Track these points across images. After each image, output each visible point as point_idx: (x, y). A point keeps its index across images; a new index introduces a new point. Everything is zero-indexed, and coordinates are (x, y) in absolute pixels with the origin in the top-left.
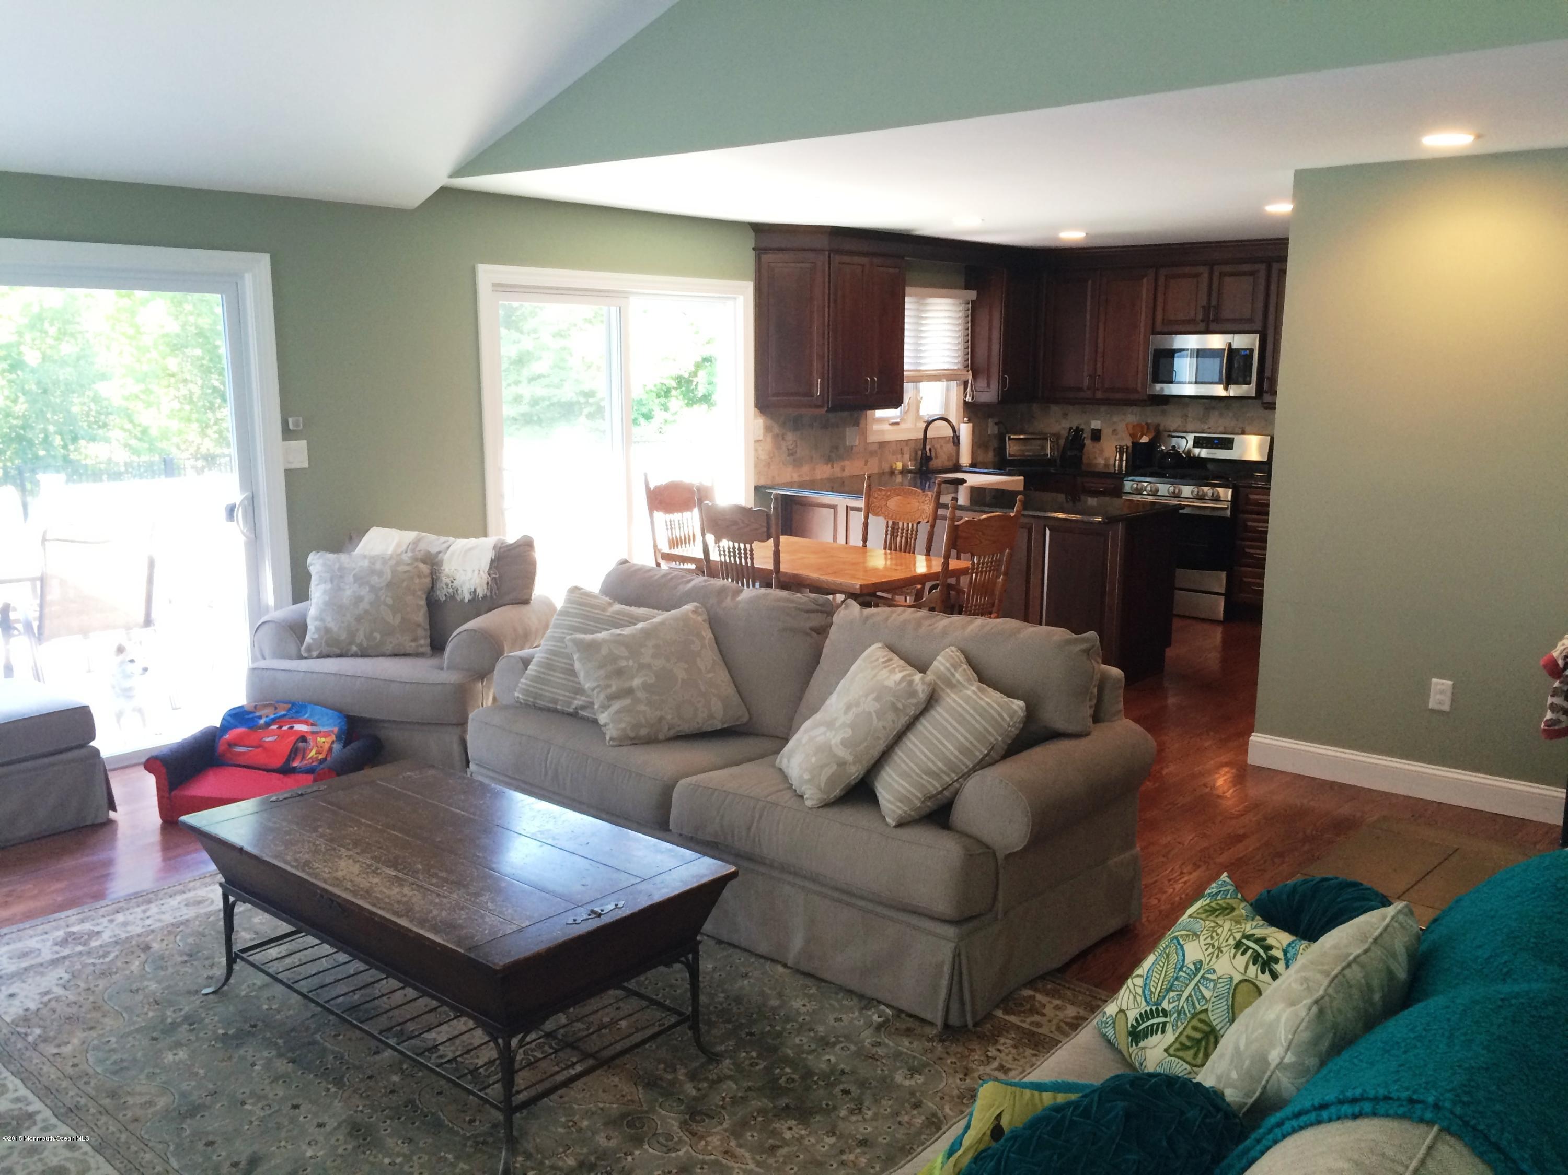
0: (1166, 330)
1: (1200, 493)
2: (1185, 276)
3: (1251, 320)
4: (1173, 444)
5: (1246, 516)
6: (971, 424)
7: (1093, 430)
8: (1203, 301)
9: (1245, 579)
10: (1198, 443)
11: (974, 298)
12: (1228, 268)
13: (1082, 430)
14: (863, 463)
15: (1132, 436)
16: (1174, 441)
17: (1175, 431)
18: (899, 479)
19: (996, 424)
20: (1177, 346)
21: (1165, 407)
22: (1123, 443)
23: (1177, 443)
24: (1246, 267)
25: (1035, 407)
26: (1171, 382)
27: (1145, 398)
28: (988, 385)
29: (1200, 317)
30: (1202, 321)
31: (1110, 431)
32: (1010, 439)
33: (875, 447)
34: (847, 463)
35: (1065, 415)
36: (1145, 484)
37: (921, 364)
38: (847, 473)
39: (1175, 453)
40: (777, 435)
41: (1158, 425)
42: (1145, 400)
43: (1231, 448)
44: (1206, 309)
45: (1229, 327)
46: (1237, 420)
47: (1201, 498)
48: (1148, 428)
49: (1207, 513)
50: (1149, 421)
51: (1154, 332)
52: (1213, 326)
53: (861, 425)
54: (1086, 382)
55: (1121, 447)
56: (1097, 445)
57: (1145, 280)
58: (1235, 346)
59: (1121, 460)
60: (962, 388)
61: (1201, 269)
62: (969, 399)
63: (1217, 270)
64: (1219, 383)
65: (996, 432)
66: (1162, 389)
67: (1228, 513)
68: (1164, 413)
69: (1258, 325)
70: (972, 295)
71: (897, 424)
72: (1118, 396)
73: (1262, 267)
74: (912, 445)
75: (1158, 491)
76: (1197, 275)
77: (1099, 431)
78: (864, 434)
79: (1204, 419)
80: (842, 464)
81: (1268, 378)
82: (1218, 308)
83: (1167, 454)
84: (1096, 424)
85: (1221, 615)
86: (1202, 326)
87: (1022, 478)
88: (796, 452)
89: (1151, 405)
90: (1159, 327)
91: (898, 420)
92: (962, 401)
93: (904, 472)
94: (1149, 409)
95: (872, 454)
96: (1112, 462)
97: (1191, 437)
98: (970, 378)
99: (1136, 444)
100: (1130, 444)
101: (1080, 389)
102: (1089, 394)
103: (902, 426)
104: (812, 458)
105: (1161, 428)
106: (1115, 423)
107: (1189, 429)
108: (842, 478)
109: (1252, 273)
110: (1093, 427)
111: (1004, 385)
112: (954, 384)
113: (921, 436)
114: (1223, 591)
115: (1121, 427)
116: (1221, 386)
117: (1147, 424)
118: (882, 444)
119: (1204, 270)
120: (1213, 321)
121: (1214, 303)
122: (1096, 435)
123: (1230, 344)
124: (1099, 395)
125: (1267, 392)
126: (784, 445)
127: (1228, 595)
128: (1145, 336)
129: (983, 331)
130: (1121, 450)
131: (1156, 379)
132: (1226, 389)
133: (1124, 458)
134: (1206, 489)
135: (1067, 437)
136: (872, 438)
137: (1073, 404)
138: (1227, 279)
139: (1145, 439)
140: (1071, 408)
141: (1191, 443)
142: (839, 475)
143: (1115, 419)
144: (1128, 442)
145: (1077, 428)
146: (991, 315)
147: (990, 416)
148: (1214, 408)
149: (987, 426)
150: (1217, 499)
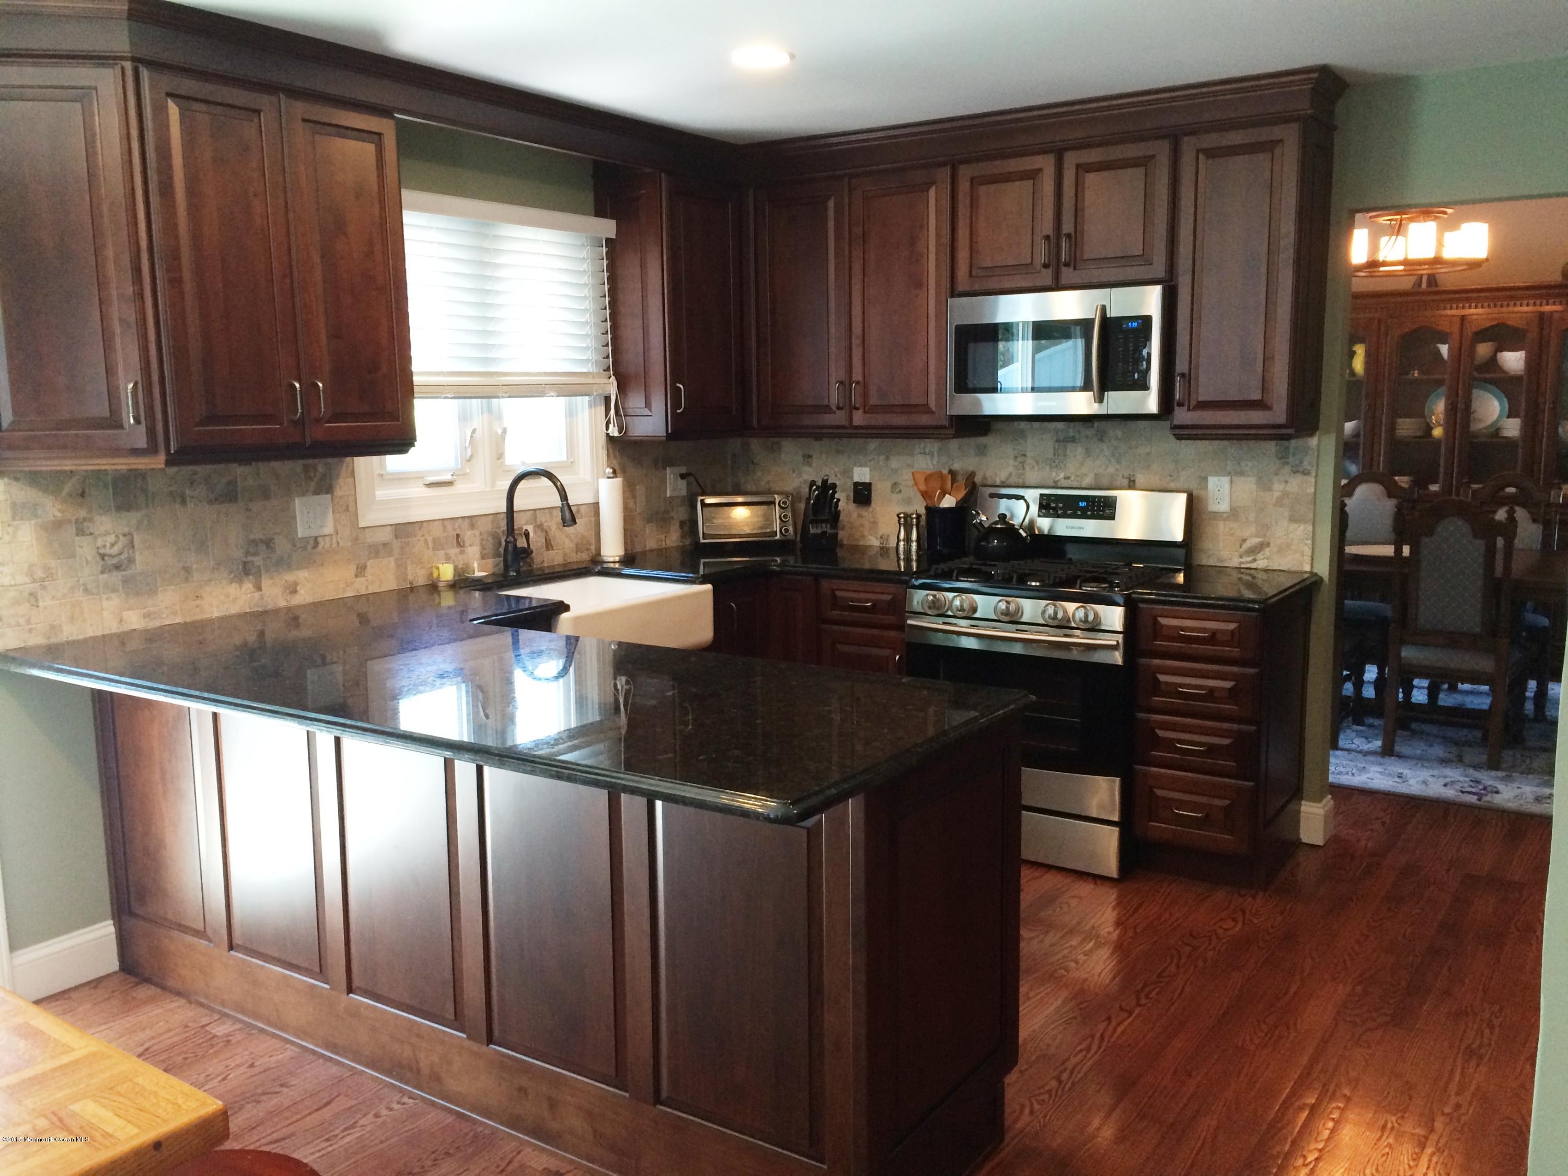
0: (977, 287)
1: (1060, 615)
2: (1008, 178)
3: (1145, 259)
4: (1002, 510)
5: (1157, 662)
6: (618, 481)
7: (856, 484)
8: (1047, 227)
9: (1159, 792)
10: (1048, 506)
11: (613, 235)
12: (1093, 156)
13: (834, 486)
14: (352, 568)
15: (925, 495)
16: (1004, 506)
17: (1004, 485)
18: (448, 600)
19: (683, 476)
20: (1001, 318)
21: (982, 440)
22: (909, 510)
23: (1008, 509)
24: (1131, 151)
25: (755, 444)
26: (994, 390)
27: (945, 422)
28: (648, 405)
29: (1041, 258)
30: (1046, 266)
31: (889, 484)
32: (704, 505)
33: (385, 536)
34: (302, 575)
35: (808, 457)
36: (950, 595)
37: (493, 360)
38: (304, 596)
39: (1007, 530)
40: (58, 525)
41: (972, 474)
42: (943, 427)
43: (1112, 517)
44: (1054, 240)
45: (1096, 274)
46: (1119, 462)
47: (1064, 625)
48: (954, 480)
49: (1075, 655)
50: (956, 466)
51: (954, 294)
52: (1067, 274)
53: (338, 492)
54: (835, 397)
55: (907, 516)
56: (865, 512)
57: (932, 192)
58: (1113, 313)
59: (908, 540)
60: (602, 409)
61: (1038, 162)
62: (614, 431)
63: (1071, 160)
64: (1086, 387)
65: (684, 492)
66: (978, 403)
67: (1117, 658)
68: (982, 451)
69: (1159, 268)
70: (608, 228)
71: (449, 483)
72: (898, 420)
73: (1162, 150)
74: (486, 526)
75: (975, 610)
76: (1033, 175)
77: (867, 487)
78: (349, 509)
79: (1056, 461)
80: (290, 577)
81: (1183, 375)
82: (1075, 239)
83: (991, 531)
84: (862, 474)
85: (1110, 865)
86: (1047, 277)
87: (709, 587)
88: (131, 561)
89: (956, 436)
90: (963, 282)
91: (447, 477)
92: (604, 437)
93: (462, 583)
94: (954, 444)
95: (378, 550)
96: (893, 543)
97: (1033, 495)
98: (613, 390)
99: (932, 511)
100: (922, 511)
101: (827, 409)
102: (839, 418)
103: (461, 487)
104: (187, 570)
105: (978, 479)
106: (895, 471)
107: (1031, 482)
108: (289, 609)
109: (1143, 162)
110: (856, 479)
111: (676, 404)
112: (583, 402)
113: (503, 508)
114: (1116, 818)
115: (906, 477)
116: (1088, 396)
117: (951, 472)
118: (403, 530)
119: (1046, 164)
120: (1067, 265)
121: (1067, 228)
122: (863, 495)
123: (1104, 308)
124: (859, 418)
125: (1180, 404)
126: (85, 549)
127: (1126, 825)
128: (938, 302)
129: (631, 298)
130: (906, 521)
131: (963, 386)
132: (1100, 399)
133: (914, 536)
134: (1071, 607)
135: (809, 499)
136: (367, 518)
137: (818, 437)
138: (1091, 179)
139: (949, 502)
140: (816, 444)
141: (1034, 508)
142: (282, 603)
143: (894, 463)
144: (918, 507)
145: (825, 482)
146: (643, 266)
147: (669, 462)
148: (1073, 440)
149: (664, 481)
150: (1094, 627)
